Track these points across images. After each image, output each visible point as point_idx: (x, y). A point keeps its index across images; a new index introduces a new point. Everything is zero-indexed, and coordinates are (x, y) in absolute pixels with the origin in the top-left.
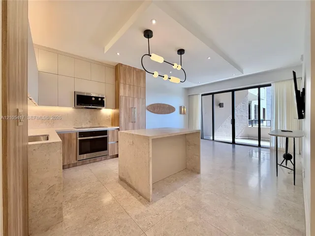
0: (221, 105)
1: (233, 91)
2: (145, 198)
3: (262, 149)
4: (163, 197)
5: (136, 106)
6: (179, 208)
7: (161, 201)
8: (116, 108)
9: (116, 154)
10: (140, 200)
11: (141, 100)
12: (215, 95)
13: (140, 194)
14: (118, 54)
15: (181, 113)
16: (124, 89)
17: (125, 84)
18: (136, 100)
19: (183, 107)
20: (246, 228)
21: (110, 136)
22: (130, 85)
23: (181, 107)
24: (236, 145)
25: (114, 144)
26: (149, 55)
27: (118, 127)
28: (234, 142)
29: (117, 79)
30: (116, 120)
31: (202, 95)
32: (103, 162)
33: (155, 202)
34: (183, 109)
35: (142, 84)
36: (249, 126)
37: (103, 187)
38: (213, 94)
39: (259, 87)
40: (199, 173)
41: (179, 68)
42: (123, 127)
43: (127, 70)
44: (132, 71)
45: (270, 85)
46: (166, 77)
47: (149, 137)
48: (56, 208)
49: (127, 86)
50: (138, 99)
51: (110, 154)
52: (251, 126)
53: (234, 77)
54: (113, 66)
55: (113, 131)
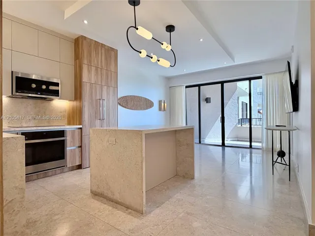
0: (208, 100)
1: (222, 83)
2: (136, 210)
3: (253, 150)
4: (158, 207)
5: (105, 97)
6: (181, 215)
7: (157, 211)
8: (76, 99)
9: (77, 164)
10: (130, 213)
11: (111, 89)
12: (201, 87)
13: (128, 208)
14: (86, 22)
15: (160, 109)
16: (89, 71)
17: (90, 65)
18: (105, 88)
19: (163, 102)
20: (254, 223)
21: (68, 138)
22: (97, 68)
23: (160, 102)
24: (226, 148)
25: (74, 150)
26: (135, 27)
27: (81, 126)
28: (223, 144)
29: (77, 57)
30: (76, 116)
31: (187, 87)
32: (60, 176)
33: (150, 213)
34: (163, 104)
35: (112, 68)
36: (238, 126)
37: (72, 205)
38: (199, 86)
39: (250, 79)
40: (193, 178)
41: (169, 48)
42: (87, 125)
43: (92, 45)
44: (100, 48)
45: (260, 78)
46: (155, 58)
47: (141, 131)
48: (17, 232)
49: (93, 69)
50: (108, 86)
51: (69, 165)
52: (240, 125)
53: (224, 66)
54: (73, 39)
55: (73, 132)
